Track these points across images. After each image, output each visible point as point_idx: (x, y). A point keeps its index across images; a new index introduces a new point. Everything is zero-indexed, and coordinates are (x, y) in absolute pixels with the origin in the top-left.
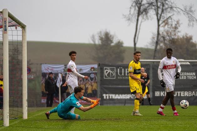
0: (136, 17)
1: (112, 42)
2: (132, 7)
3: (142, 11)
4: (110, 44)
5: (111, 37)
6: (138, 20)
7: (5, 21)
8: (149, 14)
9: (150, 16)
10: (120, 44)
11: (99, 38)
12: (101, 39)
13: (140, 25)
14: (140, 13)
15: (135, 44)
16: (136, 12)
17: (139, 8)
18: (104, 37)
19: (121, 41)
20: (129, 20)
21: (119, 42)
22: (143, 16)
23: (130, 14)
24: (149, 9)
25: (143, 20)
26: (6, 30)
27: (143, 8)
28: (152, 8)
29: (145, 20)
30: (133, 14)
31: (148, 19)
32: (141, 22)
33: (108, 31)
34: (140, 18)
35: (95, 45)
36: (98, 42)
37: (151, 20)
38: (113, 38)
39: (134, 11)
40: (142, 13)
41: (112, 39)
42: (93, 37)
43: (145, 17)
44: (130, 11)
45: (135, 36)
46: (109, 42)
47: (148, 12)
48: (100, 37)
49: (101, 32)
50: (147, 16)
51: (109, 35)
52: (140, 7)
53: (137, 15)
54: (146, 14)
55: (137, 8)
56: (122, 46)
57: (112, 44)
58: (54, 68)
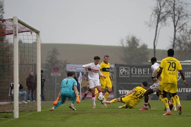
0: (156, 24)
1: (138, 45)
2: (152, 15)
3: (161, 18)
4: (136, 47)
5: (138, 41)
6: (157, 26)
7: (15, 28)
8: (167, 21)
9: (168, 23)
10: (144, 47)
11: (127, 42)
12: (129, 42)
13: (159, 30)
14: (159, 20)
15: (155, 47)
16: (156, 19)
17: (159, 16)
18: (131, 41)
19: (145, 44)
20: (150, 26)
21: (144, 45)
22: (162, 23)
23: (151, 21)
24: (167, 17)
25: (162, 26)
26: (16, 35)
27: (162, 16)
28: (169, 16)
29: (164, 26)
30: (153, 21)
31: (166, 25)
32: (160, 28)
33: (134, 36)
34: (159, 24)
35: (123, 47)
36: (126, 44)
37: (169, 26)
38: (139, 41)
39: (154, 18)
40: (161, 20)
41: (138, 43)
42: (122, 40)
43: (163, 23)
44: (151, 18)
45: (155, 40)
46: (136, 45)
47: (166, 19)
48: (127, 40)
49: (128, 37)
50: (165, 23)
51: (136, 39)
52: (160, 14)
53: (156, 22)
54: (165, 21)
55: (157, 16)
56: (147, 49)
57: (138, 47)
58: (77, 67)
